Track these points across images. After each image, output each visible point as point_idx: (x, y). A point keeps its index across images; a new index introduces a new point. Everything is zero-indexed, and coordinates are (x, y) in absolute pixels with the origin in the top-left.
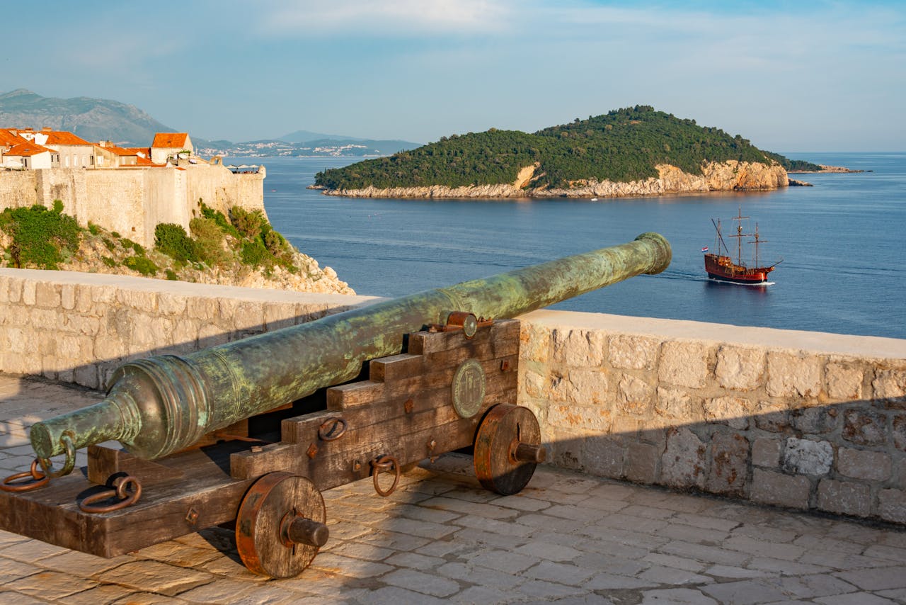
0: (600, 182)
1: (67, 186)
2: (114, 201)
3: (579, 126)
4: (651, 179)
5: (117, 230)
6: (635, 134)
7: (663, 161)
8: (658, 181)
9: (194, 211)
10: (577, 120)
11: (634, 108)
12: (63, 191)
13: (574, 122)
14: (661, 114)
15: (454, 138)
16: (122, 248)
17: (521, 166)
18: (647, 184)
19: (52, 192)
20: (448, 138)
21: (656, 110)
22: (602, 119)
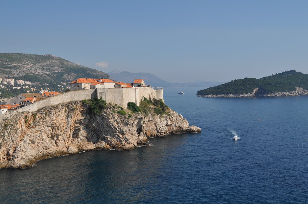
0: (278, 92)
1: (103, 92)
2: (116, 96)
3: (273, 76)
4: (294, 91)
5: (116, 103)
6: (289, 78)
7: (298, 86)
8: (296, 92)
9: (141, 99)
10: (273, 75)
11: (290, 71)
12: (102, 94)
13: (272, 75)
14: (298, 72)
15: (235, 80)
16: (117, 108)
17: (254, 88)
18: (293, 92)
19: (100, 94)
20: (234, 80)
21: (296, 71)
22: (280, 74)
